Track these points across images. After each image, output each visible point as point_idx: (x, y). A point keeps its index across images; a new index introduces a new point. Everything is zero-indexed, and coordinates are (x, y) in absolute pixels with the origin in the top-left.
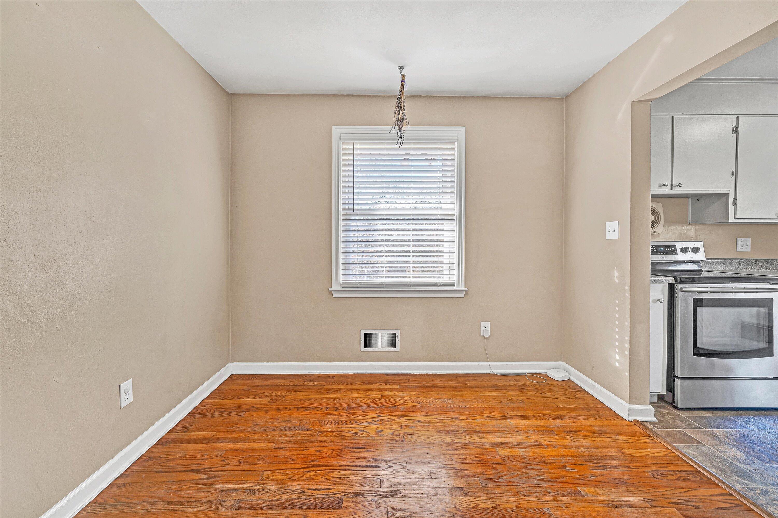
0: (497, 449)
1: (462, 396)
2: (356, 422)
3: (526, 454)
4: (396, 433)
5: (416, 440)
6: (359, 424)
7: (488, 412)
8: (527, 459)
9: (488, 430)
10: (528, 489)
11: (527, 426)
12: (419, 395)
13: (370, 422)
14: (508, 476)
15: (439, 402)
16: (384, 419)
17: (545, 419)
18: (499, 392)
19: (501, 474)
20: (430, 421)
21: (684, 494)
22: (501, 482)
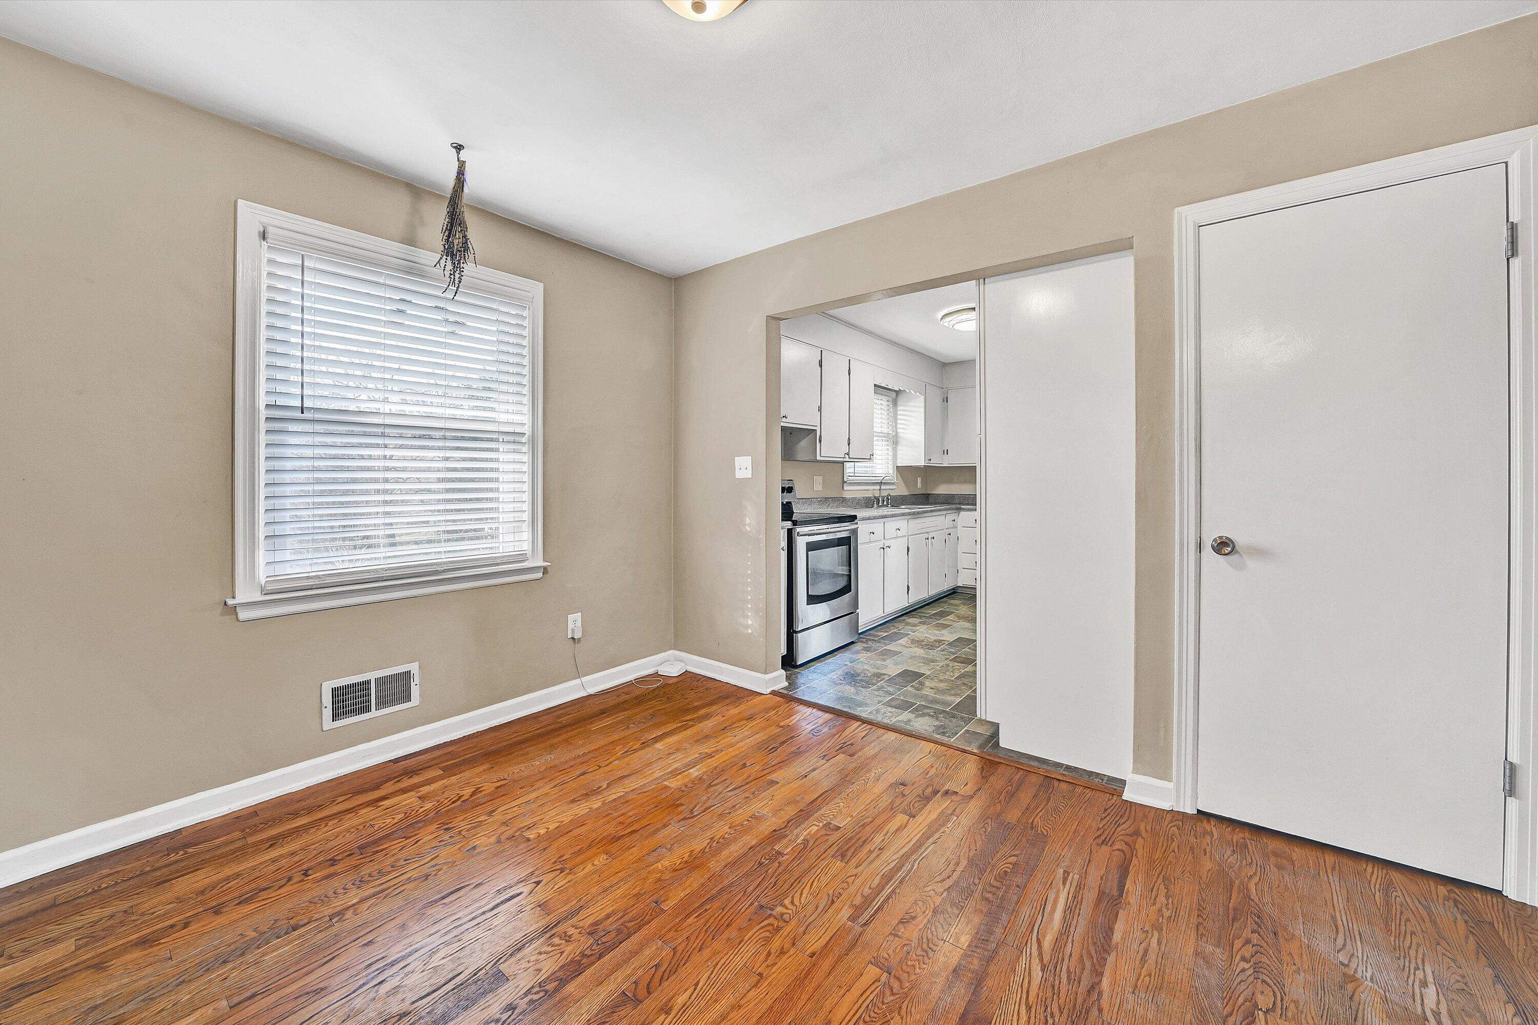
0: (666, 783)
1: (566, 740)
2: (406, 860)
3: (700, 773)
4: (503, 838)
5: (548, 828)
6: (417, 859)
7: (621, 747)
8: (705, 777)
9: (638, 767)
10: (729, 804)
11: (679, 742)
12: (492, 767)
13: (436, 847)
14: (700, 805)
15: (537, 763)
16: (461, 829)
17: (692, 726)
18: (614, 717)
19: (691, 807)
20: (546, 794)
21: (840, 739)
22: (698, 815)
